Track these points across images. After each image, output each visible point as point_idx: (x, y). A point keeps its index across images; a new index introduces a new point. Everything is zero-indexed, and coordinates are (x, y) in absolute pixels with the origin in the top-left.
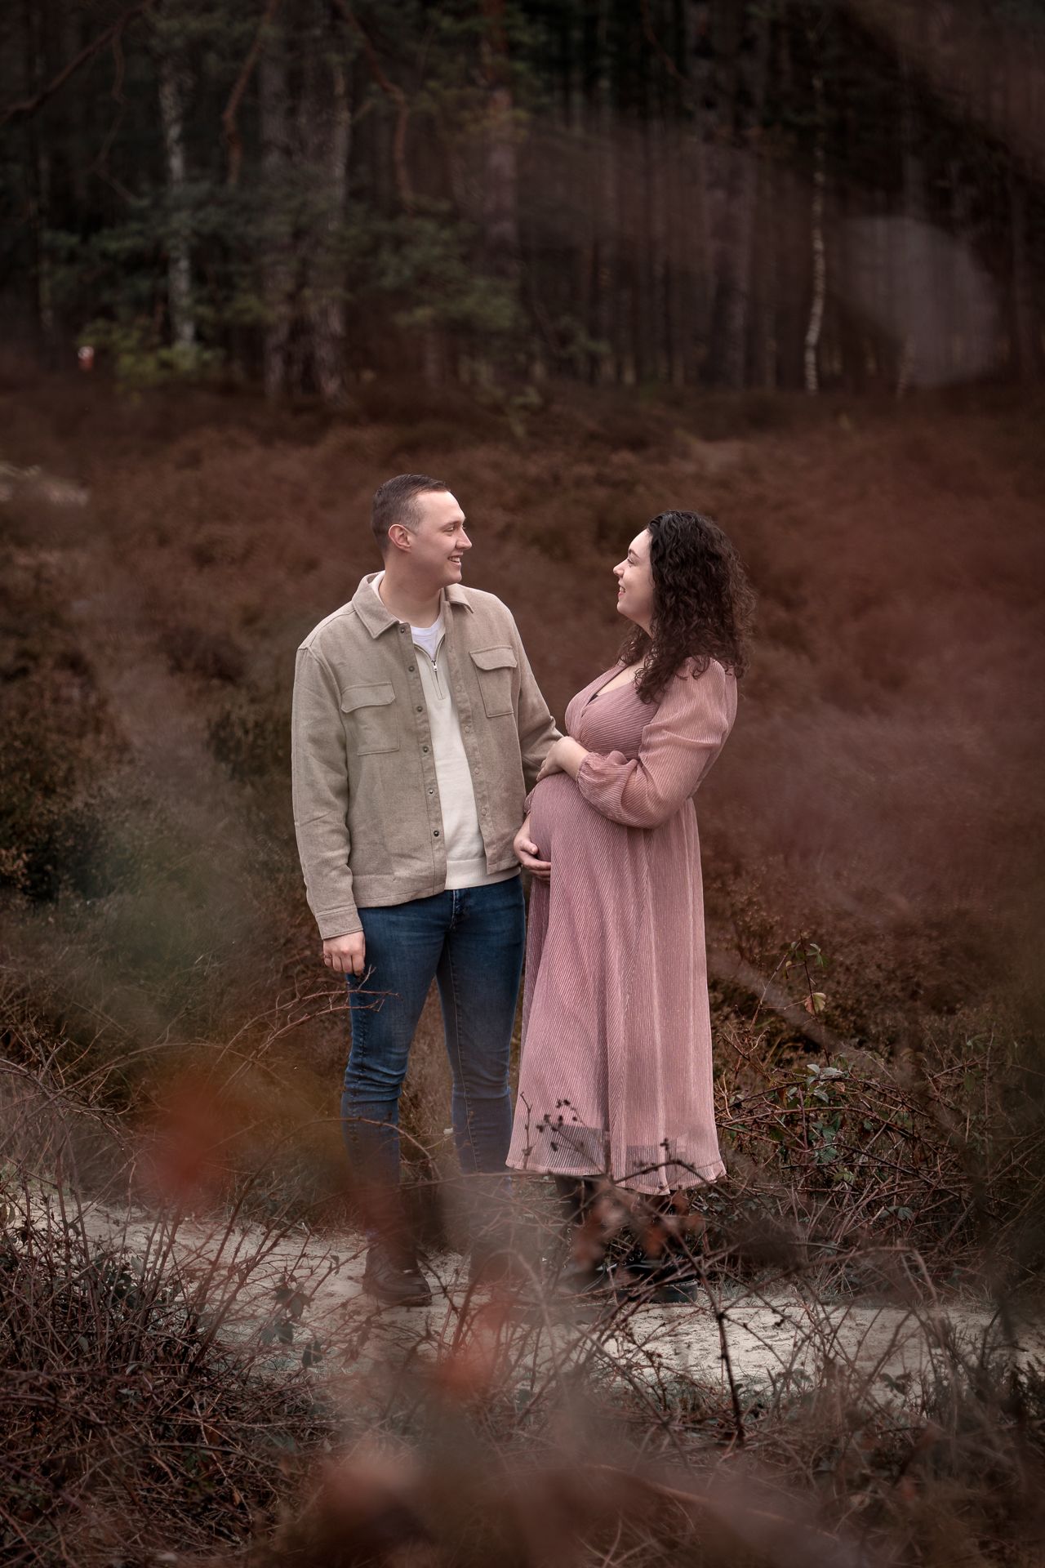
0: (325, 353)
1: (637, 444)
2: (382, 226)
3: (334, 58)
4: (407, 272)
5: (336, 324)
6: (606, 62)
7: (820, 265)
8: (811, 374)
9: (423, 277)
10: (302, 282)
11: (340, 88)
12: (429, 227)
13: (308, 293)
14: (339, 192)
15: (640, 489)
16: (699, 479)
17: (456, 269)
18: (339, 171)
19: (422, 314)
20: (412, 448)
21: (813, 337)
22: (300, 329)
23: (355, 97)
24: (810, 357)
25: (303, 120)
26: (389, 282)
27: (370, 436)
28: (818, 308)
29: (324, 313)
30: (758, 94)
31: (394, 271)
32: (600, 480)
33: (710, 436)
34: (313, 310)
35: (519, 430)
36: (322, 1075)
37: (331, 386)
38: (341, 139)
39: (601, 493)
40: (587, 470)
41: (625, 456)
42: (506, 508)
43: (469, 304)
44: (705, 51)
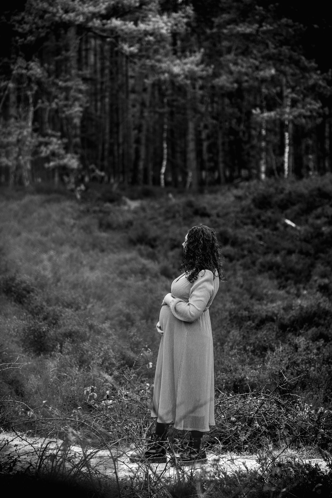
0: (25, 174)
1: (111, 201)
2: (41, 139)
3: (29, 93)
4: (48, 152)
5: (29, 166)
6: (107, 94)
7: (165, 151)
8: (162, 182)
9: (53, 154)
10: (19, 154)
11: (31, 101)
12: (54, 140)
13: (21, 157)
14: (30, 130)
15: (112, 214)
16: (129, 211)
17: (62, 152)
18: (30, 124)
19: (52, 164)
20: (48, 201)
21: (163, 170)
22: (19, 167)
23: (35, 103)
24: (162, 177)
25: (20, 110)
26: (43, 155)
27: (37, 198)
28: (165, 163)
29: (25, 163)
30: (148, 104)
31: (45, 152)
32: (101, 211)
33: (133, 198)
34: (22, 162)
35: (79, 196)
36: (10, 384)
37: (27, 183)
38: (31, 115)
39: (101, 215)
40: (97, 208)
41: (108, 205)
42: (74, 219)
43: (65, 161)
44: (133, 91)
